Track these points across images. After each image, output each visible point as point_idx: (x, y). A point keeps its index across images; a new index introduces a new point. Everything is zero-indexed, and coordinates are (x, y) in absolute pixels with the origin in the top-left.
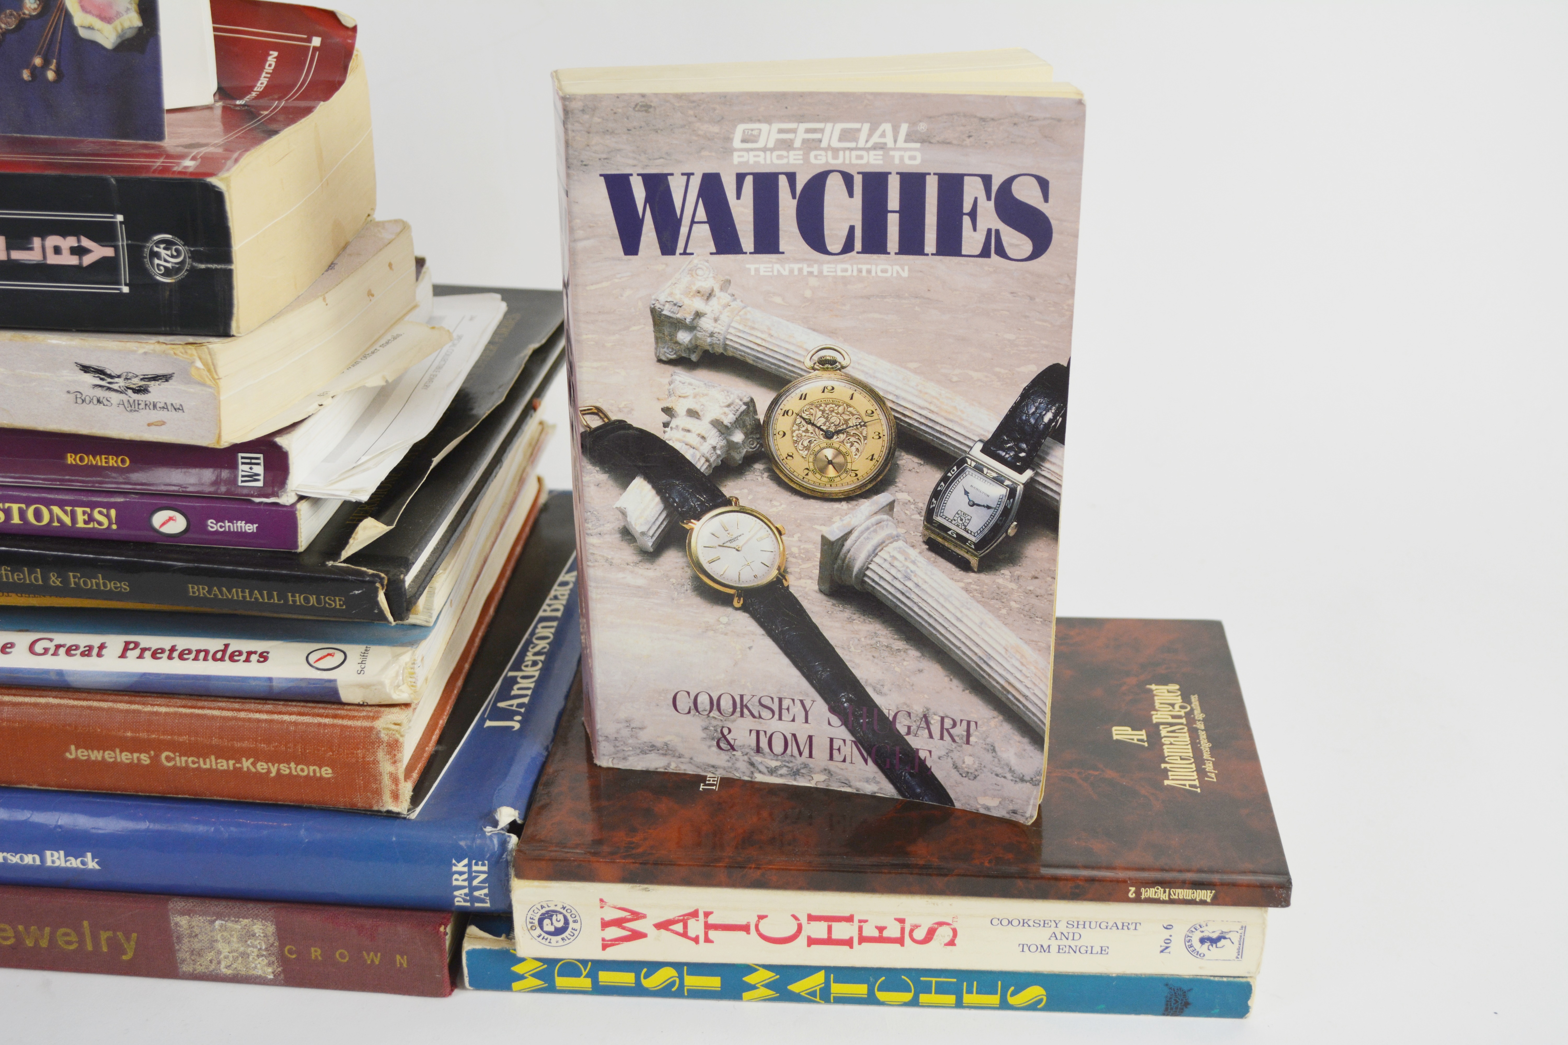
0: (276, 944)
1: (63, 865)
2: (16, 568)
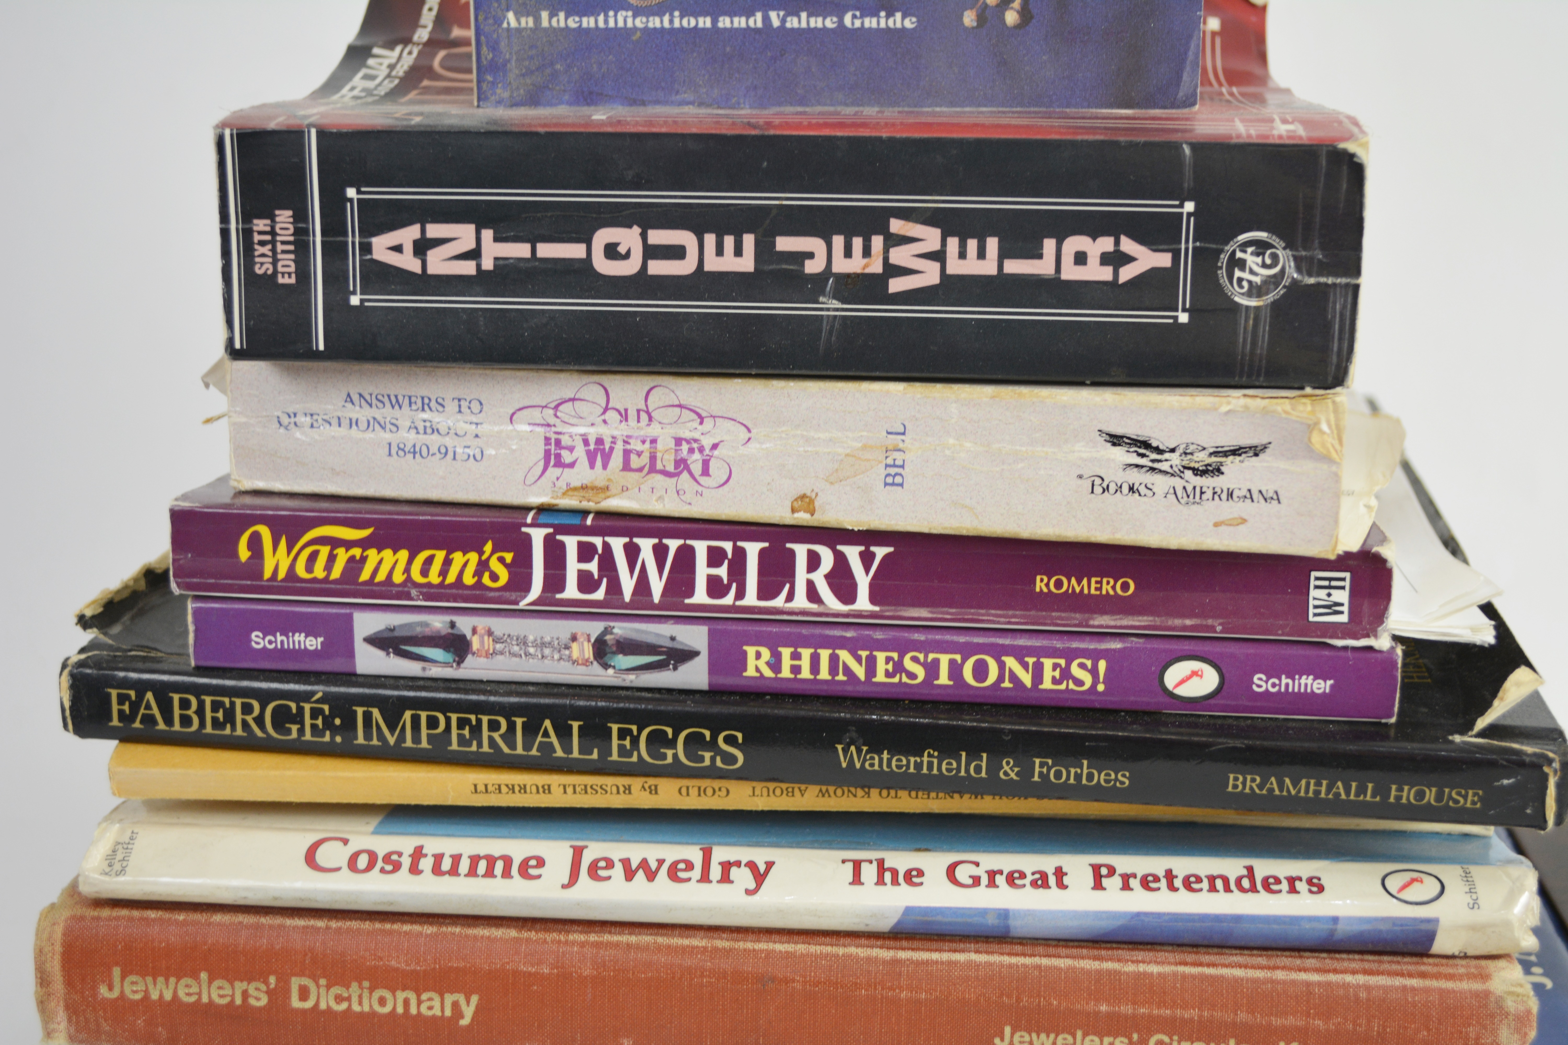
2: (948, 750)
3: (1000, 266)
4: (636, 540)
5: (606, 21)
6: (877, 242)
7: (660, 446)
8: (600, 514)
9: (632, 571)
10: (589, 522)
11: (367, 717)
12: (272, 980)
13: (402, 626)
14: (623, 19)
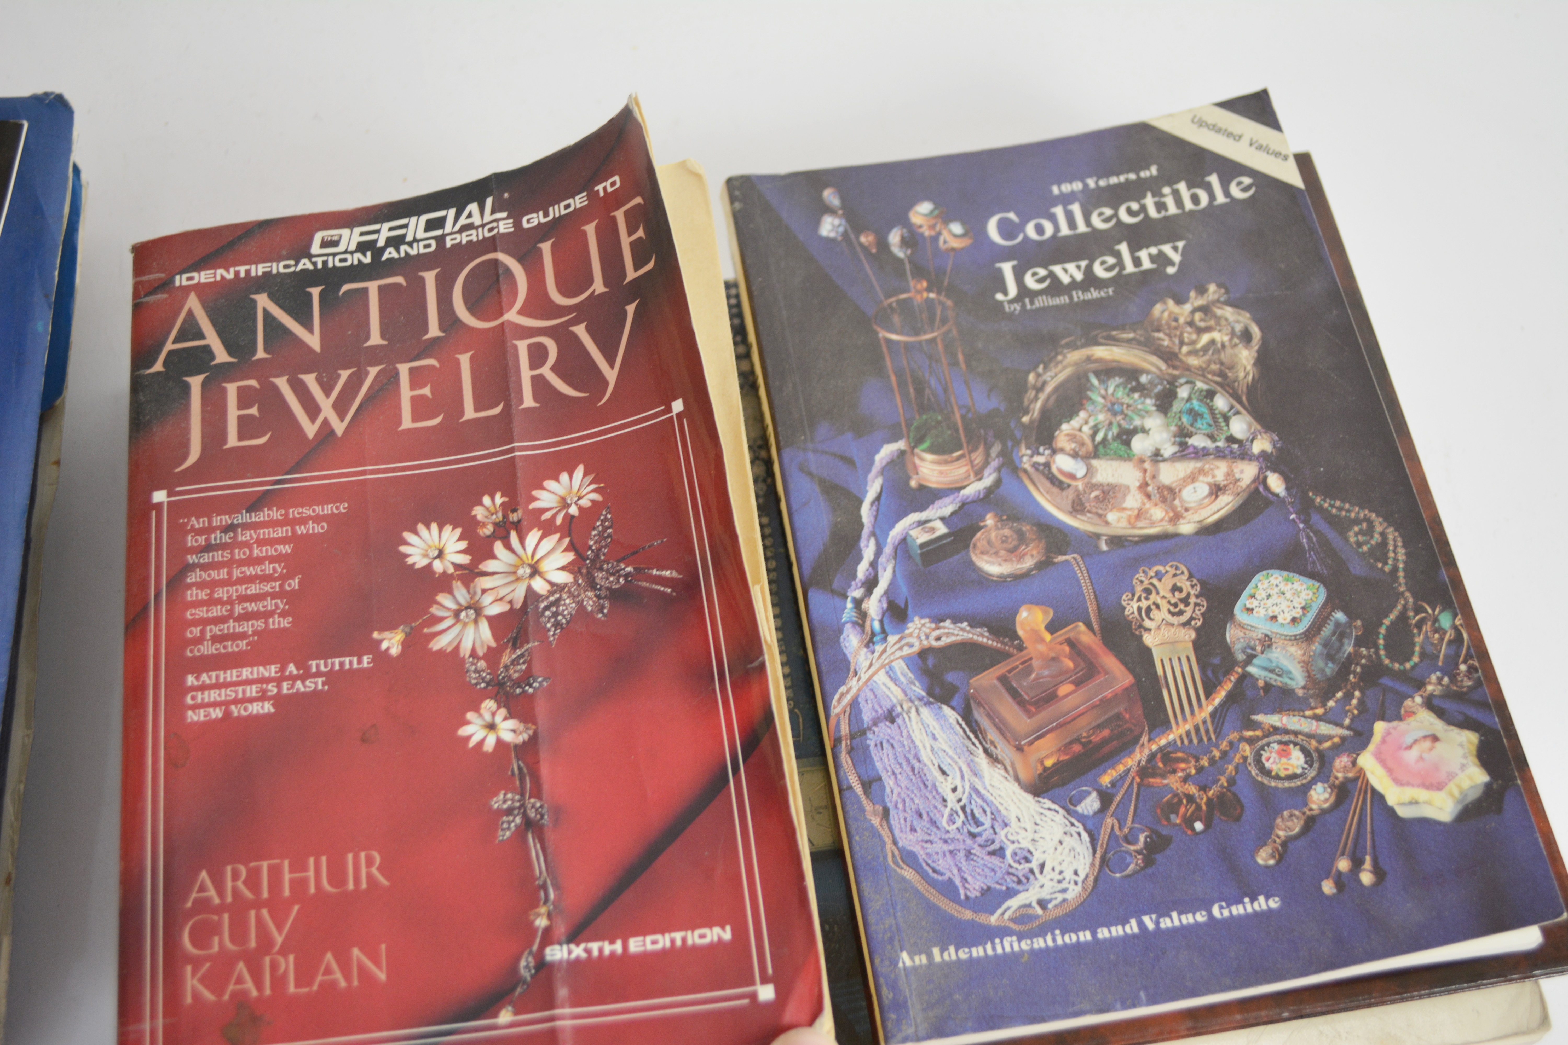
5: (994, 949)
14: (1009, 945)
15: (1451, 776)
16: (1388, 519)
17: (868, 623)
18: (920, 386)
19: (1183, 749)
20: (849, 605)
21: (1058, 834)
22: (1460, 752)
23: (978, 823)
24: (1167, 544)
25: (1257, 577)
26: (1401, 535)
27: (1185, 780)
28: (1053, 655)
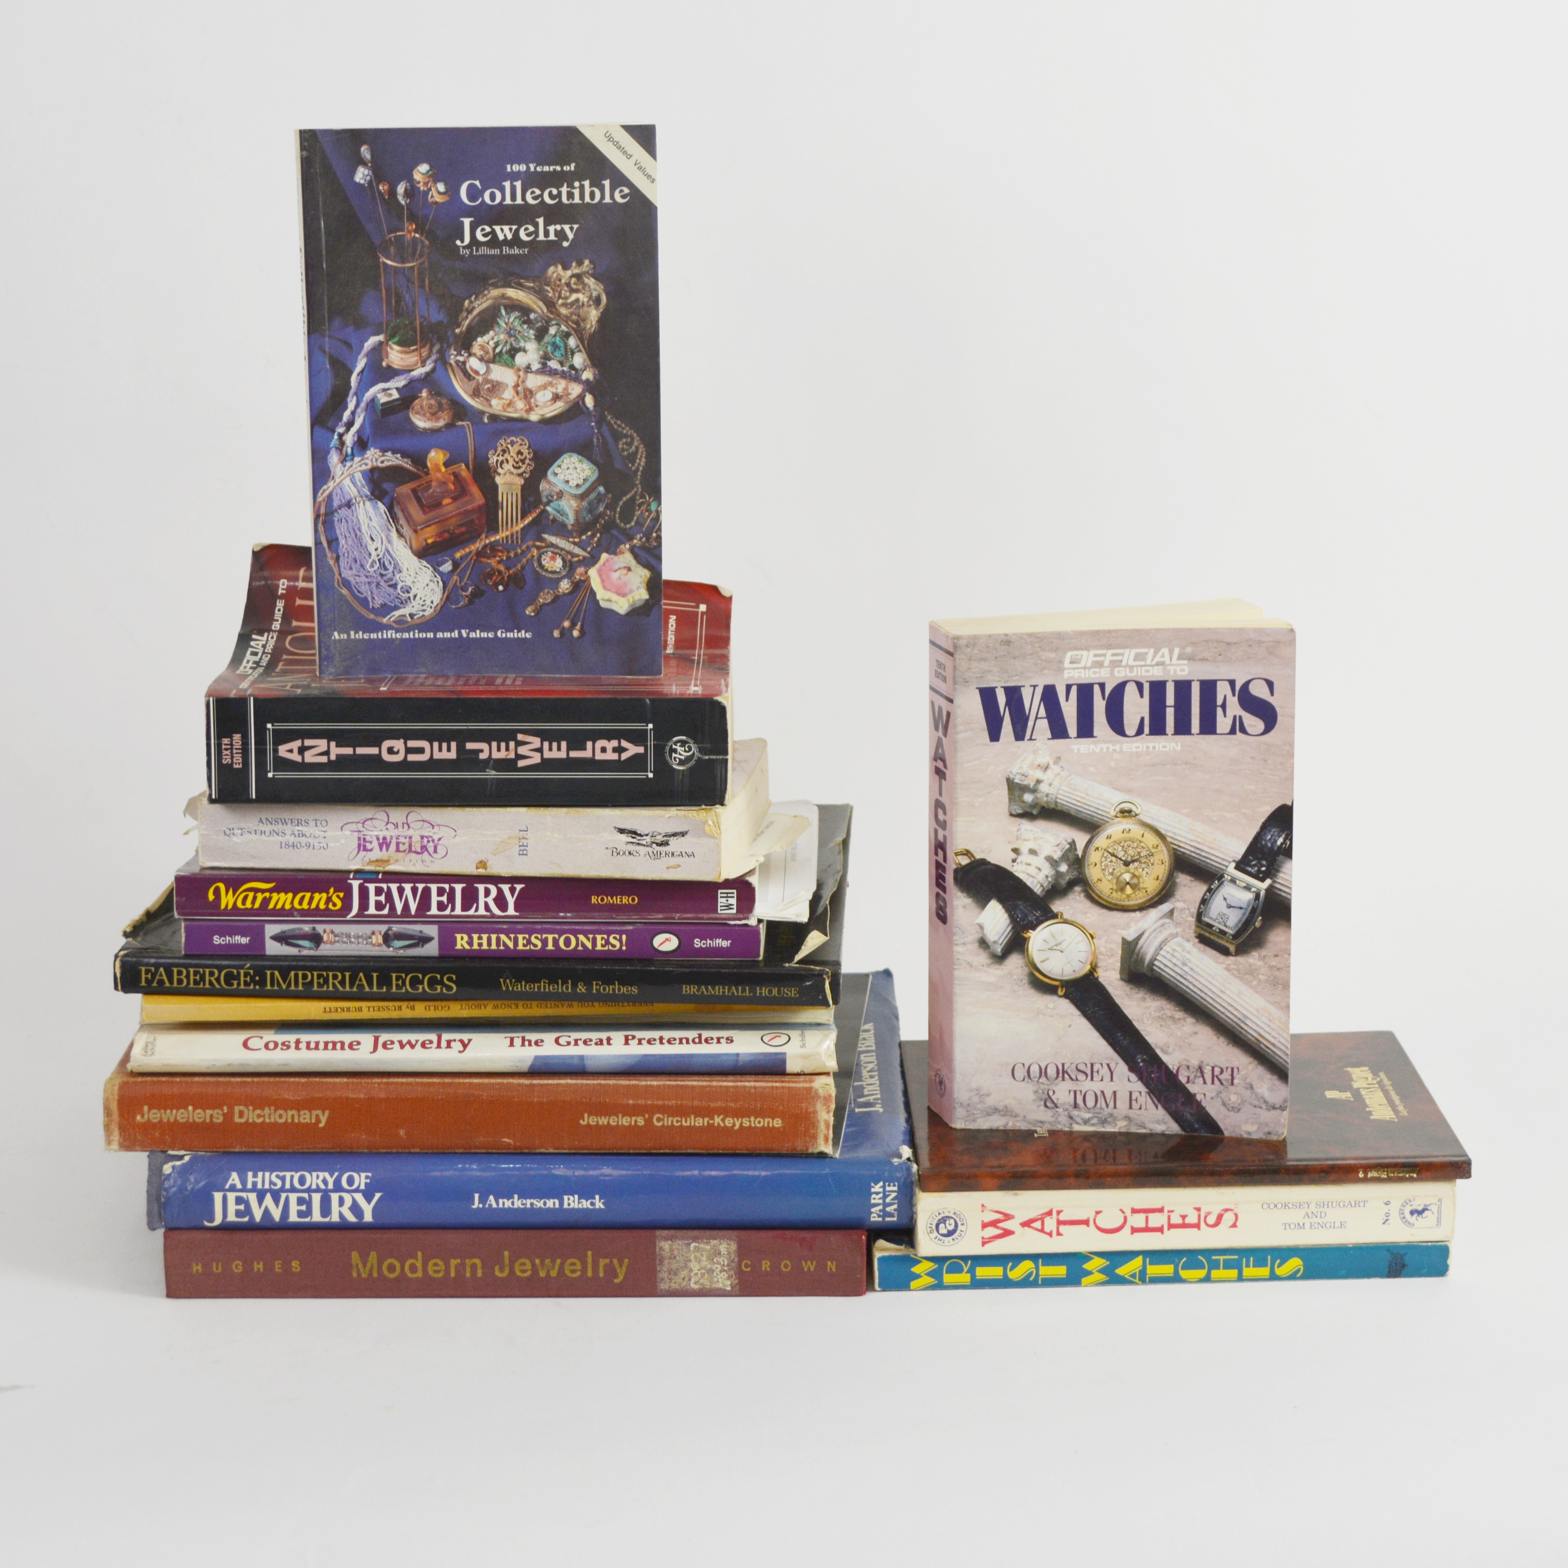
0: (736, 1260)
1: (576, 1207)
2: (552, 981)
3: (568, 754)
4: (403, 885)
5: (382, 635)
6: (512, 744)
7: (414, 839)
8: (385, 873)
9: (401, 900)
10: (380, 876)
11: (272, 975)
12: (225, 1108)
13: (289, 930)
14: (390, 634)
15: (631, 591)
16: (642, 440)
17: (345, 449)
18: (399, 298)
19: (502, 545)
20: (336, 437)
21: (427, 580)
22: (640, 580)
23: (386, 569)
24: (519, 425)
25: (565, 456)
26: (646, 451)
27: (499, 562)
28: (444, 480)
